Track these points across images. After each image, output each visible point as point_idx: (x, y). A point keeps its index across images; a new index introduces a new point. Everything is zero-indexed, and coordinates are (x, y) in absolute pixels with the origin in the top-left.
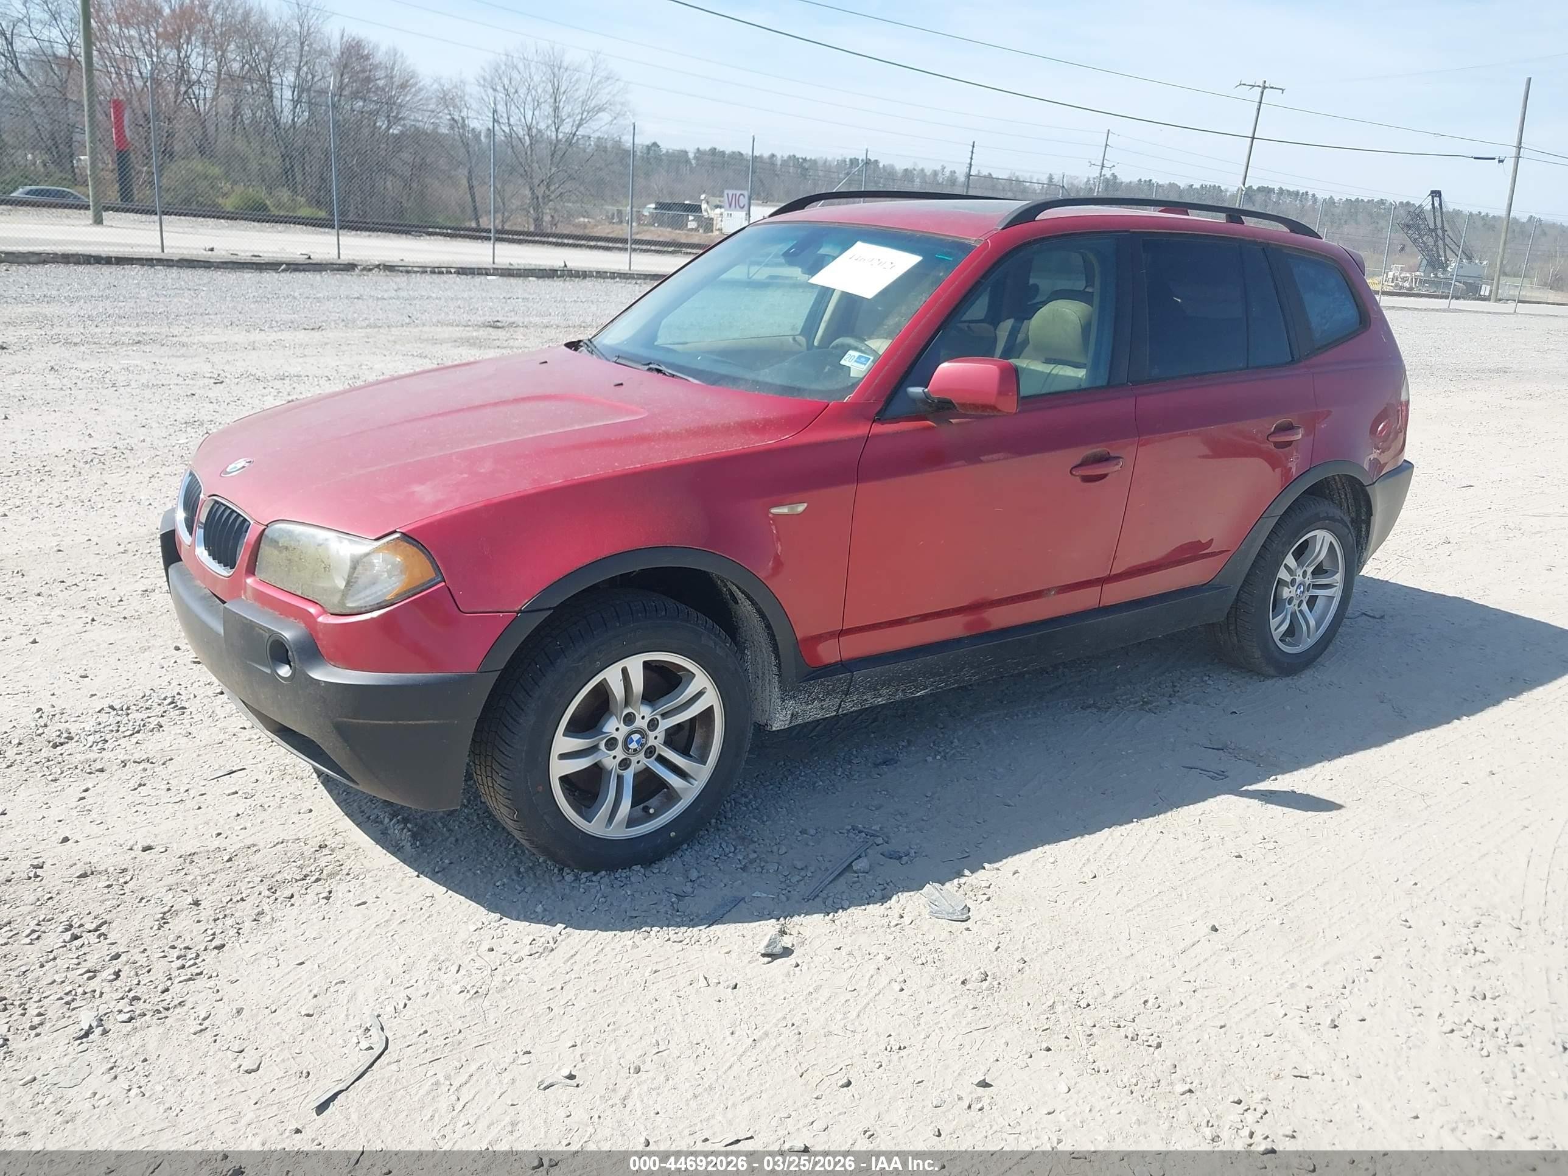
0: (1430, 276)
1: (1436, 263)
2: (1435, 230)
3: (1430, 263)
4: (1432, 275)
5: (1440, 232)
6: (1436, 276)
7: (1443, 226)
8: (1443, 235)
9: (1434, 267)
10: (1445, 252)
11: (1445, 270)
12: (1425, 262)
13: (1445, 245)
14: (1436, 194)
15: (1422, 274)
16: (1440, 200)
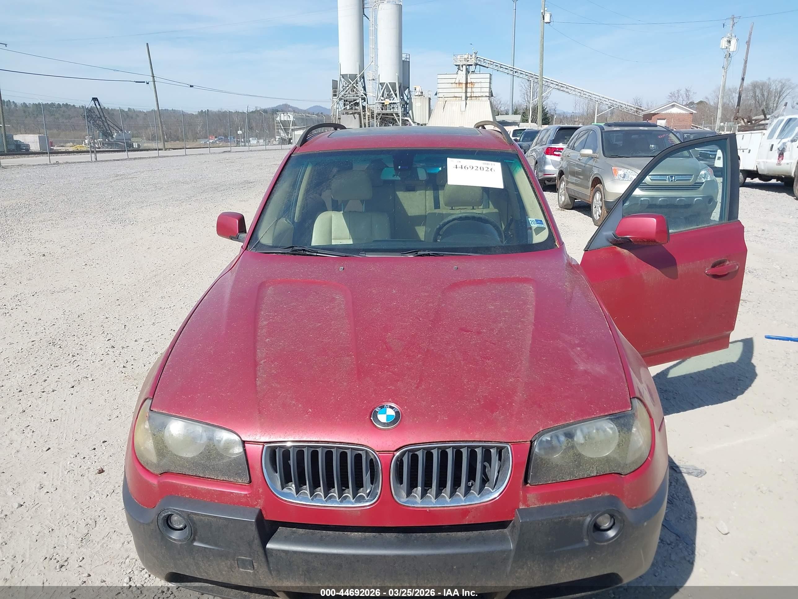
0: (106, 141)
1: (107, 134)
2: (101, 117)
3: (103, 134)
4: (107, 140)
5: (103, 119)
6: (109, 140)
7: (104, 116)
8: (106, 120)
9: (106, 136)
10: (109, 128)
11: (112, 136)
12: (101, 134)
13: (108, 125)
14: (95, 99)
15: (102, 140)
16: (98, 102)
